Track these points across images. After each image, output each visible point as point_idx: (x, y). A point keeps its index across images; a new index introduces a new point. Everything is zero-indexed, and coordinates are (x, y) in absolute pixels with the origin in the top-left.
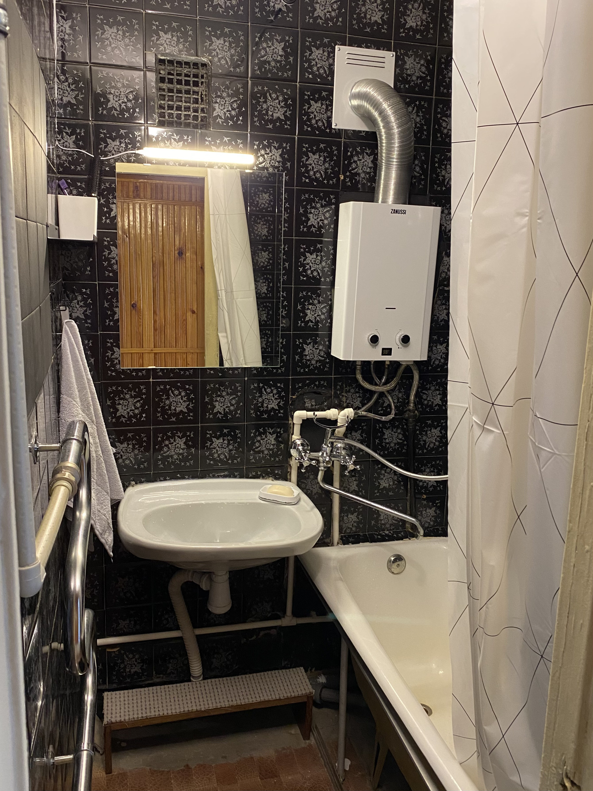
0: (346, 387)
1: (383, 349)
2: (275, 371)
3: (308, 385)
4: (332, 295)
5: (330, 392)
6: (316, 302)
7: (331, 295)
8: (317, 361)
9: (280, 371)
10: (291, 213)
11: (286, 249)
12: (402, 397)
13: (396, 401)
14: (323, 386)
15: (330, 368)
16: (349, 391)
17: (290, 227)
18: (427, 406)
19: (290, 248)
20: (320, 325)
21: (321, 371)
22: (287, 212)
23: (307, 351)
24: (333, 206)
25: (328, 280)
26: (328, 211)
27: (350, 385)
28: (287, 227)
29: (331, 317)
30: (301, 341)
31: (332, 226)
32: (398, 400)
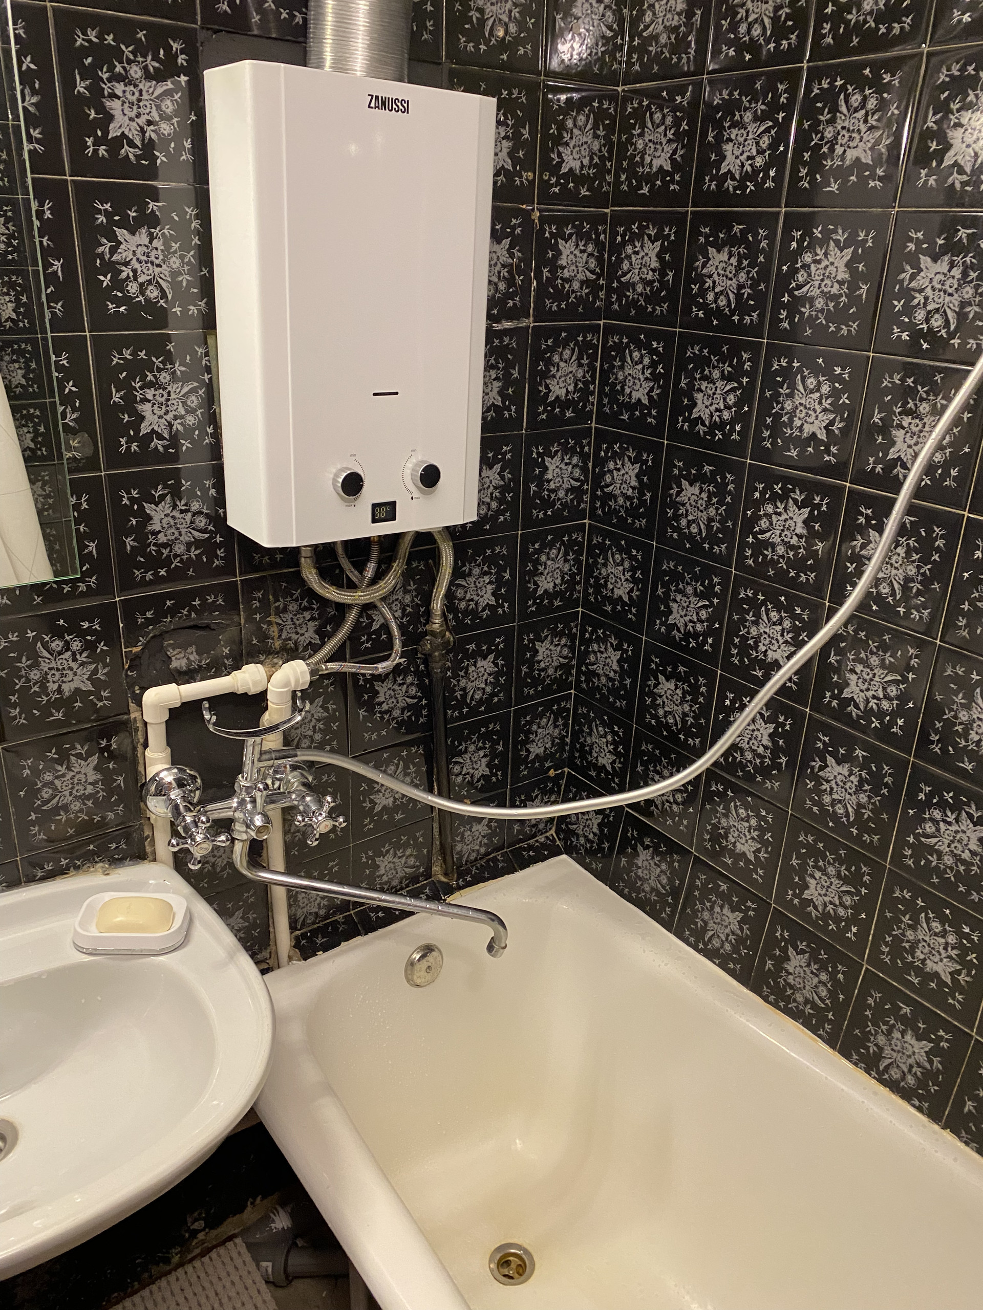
0: (277, 600)
1: (374, 506)
2: (67, 589)
3: (173, 611)
4: (211, 353)
5: (236, 618)
6: (164, 377)
7: (207, 354)
8: (189, 545)
9: (82, 587)
10: (46, 93)
11: (48, 215)
12: (413, 601)
13: (399, 614)
14: (214, 607)
15: (229, 558)
16: (285, 610)
17: (50, 139)
18: (466, 613)
19: (61, 209)
20: (186, 445)
21: (202, 568)
22: (32, 88)
23: (156, 520)
24: (183, 79)
25: (193, 310)
26: (167, 93)
27: (287, 593)
28: (38, 141)
29: (213, 419)
30: (135, 493)
31: (188, 144)
32: (404, 610)
